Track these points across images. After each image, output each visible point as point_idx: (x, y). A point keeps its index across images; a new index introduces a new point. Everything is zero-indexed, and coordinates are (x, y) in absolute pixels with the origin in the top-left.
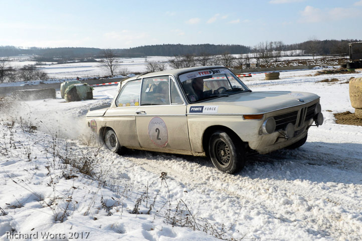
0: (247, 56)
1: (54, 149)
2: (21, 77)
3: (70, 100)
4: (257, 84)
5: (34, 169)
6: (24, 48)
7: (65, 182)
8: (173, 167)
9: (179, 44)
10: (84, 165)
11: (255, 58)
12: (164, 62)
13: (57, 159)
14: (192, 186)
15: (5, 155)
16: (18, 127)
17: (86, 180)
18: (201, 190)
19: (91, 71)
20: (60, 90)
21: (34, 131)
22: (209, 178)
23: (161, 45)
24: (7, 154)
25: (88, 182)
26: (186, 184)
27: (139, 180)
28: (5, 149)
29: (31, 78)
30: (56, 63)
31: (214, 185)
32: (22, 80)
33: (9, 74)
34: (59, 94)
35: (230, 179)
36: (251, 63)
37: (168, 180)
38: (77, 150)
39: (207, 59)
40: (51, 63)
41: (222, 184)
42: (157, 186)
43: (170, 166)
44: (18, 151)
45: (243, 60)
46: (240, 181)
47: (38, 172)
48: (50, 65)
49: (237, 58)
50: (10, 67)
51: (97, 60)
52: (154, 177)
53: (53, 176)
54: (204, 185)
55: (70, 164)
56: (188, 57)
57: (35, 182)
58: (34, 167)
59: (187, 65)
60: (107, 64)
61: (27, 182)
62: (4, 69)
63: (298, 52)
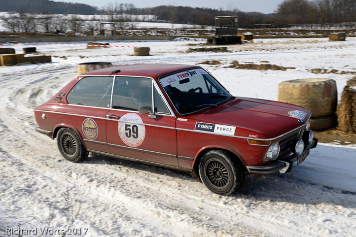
39: (51, 18)
63: (151, 17)
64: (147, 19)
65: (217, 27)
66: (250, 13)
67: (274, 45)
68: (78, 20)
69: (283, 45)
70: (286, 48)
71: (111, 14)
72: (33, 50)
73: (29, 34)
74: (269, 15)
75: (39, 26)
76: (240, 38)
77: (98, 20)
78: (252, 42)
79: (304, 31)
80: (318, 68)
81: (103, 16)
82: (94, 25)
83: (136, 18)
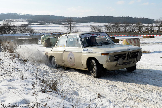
0: (152, 25)
1: (37, 74)
2: (19, 31)
3: (46, 46)
4: (157, 42)
5: (25, 85)
6: (22, 15)
7: (42, 94)
8: (104, 90)
9: (111, 16)
10: (53, 85)
11: (157, 26)
12: (101, 26)
13: (38, 80)
14: (116, 103)
15: (9, 75)
16: (16, 60)
17: (54, 94)
18: (121, 106)
19: (58, 30)
20: (40, 40)
21: (25, 62)
22: (127, 98)
23: (100, 16)
24: (10, 75)
25: (55, 95)
26: (112, 101)
27: (84, 96)
28: (10, 72)
29: (25, 32)
30: (40, 24)
31: (129, 103)
32: (20, 32)
33: (13, 29)
34: (40, 42)
35: (139, 100)
36: (154, 29)
37: (102, 98)
38: (49, 75)
39: (127, 26)
40: (36, 24)
41: (134, 103)
42: (95, 101)
43: (103, 89)
44: (16, 74)
45: (149, 27)
46: (146, 102)
47: (27, 87)
48: (36, 25)
49: (146, 26)
50: (14, 25)
51: (63, 23)
52: (93, 95)
53: (36, 90)
54: (123, 103)
55: (45, 84)
56: (116, 24)
57: (25, 93)
58: (25, 84)
59: (115, 29)
60: (68, 26)
61: (21, 92)
62: (11, 26)
75: (122, 29)
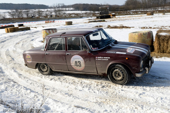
63: (72, 9)
64: (70, 10)
65: (100, 12)
66: (114, 5)
67: (124, 18)
68: (41, 11)
69: (128, 18)
70: (130, 19)
71: (54, 8)
72: (22, 25)
73: (20, 18)
74: (121, 6)
75: (24, 15)
76: (110, 15)
77: (49, 11)
78: (115, 17)
79: (136, 12)
80: (144, 27)
81: (51, 9)
82: (48, 13)
83: (66, 9)
